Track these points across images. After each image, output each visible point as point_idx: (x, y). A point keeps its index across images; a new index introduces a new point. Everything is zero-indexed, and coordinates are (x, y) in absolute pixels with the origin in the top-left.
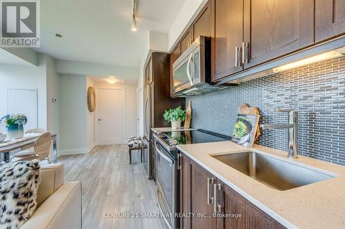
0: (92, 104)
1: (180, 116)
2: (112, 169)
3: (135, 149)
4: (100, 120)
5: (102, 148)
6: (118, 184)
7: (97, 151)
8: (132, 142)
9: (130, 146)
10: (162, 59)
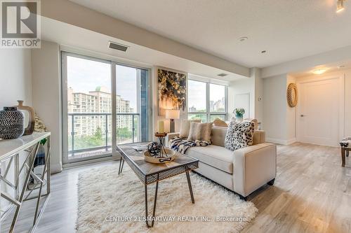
4: (302, 116)
8: (348, 141)
9: (342, 144)
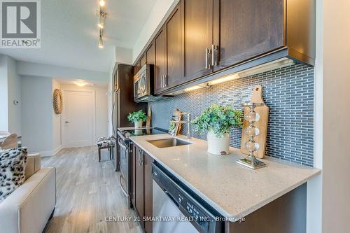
0: (59, 106)
1: (141, 118)
2: (81, 167)
3: (105, 147)
4: (67, 122)
5: (69, 150)
6: (87, 177)
7: (64, 153)
8: (102, 142)
9: (99, 145)
10: (127, 70)
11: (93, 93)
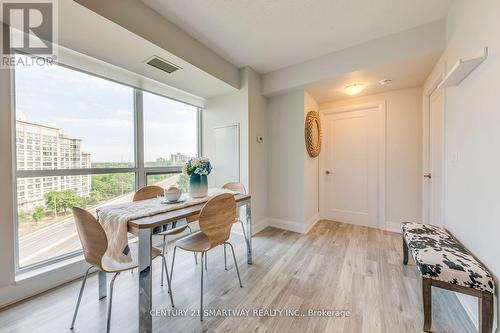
0: (315, 142)
4: (328, 173)
7: (322, 233)
11: (381, 108)
